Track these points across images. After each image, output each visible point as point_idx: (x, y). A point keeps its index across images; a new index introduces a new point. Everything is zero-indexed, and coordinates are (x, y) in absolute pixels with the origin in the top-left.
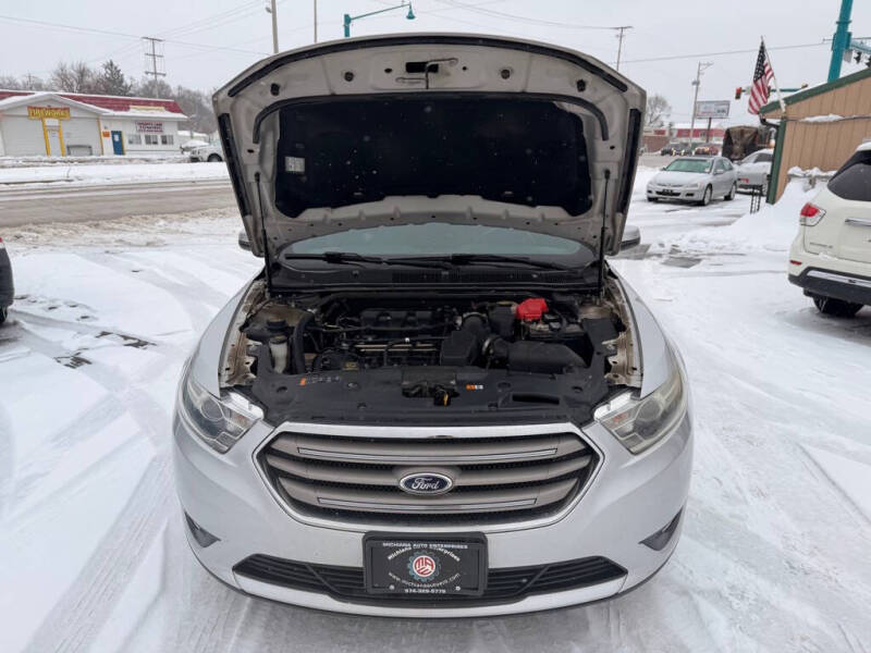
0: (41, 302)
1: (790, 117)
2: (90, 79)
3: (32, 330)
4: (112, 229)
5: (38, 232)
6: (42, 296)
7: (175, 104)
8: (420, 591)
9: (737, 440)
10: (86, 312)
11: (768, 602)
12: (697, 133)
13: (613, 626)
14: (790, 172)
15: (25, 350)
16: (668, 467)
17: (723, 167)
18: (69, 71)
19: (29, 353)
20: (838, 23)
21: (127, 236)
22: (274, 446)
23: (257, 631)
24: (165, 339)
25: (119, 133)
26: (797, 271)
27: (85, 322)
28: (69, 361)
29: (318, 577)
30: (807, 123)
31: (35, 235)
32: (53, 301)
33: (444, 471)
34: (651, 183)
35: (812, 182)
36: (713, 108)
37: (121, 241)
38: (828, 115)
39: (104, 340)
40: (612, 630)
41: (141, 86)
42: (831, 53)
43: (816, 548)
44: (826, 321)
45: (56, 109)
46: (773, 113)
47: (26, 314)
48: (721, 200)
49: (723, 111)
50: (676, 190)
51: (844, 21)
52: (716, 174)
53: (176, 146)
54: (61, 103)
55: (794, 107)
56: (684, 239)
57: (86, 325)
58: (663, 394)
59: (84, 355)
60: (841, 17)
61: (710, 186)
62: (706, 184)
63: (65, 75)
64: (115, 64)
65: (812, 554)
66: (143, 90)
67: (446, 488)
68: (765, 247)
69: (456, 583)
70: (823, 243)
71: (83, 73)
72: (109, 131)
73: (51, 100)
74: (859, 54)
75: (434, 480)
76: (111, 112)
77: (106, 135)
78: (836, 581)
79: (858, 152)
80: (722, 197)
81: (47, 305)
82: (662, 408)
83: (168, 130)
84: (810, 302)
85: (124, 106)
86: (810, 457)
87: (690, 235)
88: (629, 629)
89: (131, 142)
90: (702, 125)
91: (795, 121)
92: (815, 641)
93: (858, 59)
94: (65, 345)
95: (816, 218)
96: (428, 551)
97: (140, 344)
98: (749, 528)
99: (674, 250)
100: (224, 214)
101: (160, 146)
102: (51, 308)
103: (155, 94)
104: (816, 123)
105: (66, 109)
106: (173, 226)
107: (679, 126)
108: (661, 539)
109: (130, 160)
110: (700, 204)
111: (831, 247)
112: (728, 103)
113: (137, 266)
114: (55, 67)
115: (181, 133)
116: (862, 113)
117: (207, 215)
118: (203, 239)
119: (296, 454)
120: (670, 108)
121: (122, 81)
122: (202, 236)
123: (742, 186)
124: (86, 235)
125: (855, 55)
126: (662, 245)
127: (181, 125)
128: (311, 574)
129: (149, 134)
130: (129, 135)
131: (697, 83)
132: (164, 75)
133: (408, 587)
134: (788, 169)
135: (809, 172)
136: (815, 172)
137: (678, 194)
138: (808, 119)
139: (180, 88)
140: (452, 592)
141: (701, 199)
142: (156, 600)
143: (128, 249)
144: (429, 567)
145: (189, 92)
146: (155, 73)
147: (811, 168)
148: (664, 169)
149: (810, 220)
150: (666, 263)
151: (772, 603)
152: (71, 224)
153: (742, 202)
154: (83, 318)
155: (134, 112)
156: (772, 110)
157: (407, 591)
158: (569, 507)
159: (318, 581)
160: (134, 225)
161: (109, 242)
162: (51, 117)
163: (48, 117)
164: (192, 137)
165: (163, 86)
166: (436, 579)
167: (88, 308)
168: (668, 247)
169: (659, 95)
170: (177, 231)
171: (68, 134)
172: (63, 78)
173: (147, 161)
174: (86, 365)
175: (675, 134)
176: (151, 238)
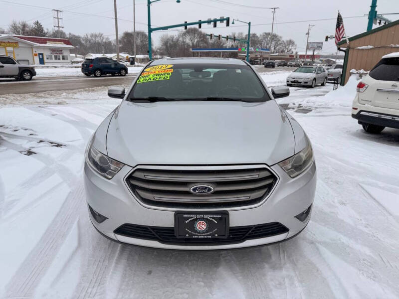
0: (11, 128)
1: (351, 47)
2: (28, 29)
3: (7, 140)
4: (42, 97)
5: (6, 98)
6: (10, 125)
7: (68, 41)
8: (200, 237)
9: (331, 183)
10: (32, 132)
11: (348, 246)
12: (308, 57)
13: (282, 256)
14: (351, 71)
15: (5, 148)
16: (306, 185)
17: (321, 71)
18: (18, 25)
19: (7, 149)
20: (371, 6)
21: (48, 100)
22: (134, 175)
23: (124, 261)
24: (70, 143)
25: (42, 54)
26: (356, 112)
27: (31, 136)
28: (26, 153)
29: (154, 233)
30: (359, 49)
31: (5, 99)
32: (16, 127)
33: (210, 184)
34: (288, 77)
35: (361, 76)
36: (315, 46)
37: (45, 102)
38: (367, 46)
39: (42, 144)
40: (282, 258)
41: (51, 33)
42: (368, 20)
43: (368, 224)
44: (368, 135)
45: (12, 43)
46: (343, 45)
47: (4, 133)
48: (320, 86)
49: (320, 47)
50: (300, 81)
51: (374, 6)
52: (317, 74)
53: (69, 61)
54: (14, 40)
55: (353, 42)
56: (304, 102)
57: (32, 138)
58: (304, 153)
59: (33, 150)
60: (372, 4)
61: (315, 79)
62: (313, 78)
63: (16, 27)
64: (39, 22)
65: (366, 227)
66: (53, 35)
67: (211, 192)
68: (340, 105)
69: (216, 233)
70: (367, 99)
71: (24, 26)
72: (37, 53)
73: (10, 38)
74: (380, 21)
75: (206, 188)
76: (38, 44)
77: (36, 55)
78: (377, 237)
79: (383, 59)
80: (320, 84)
81: (13, 129)
82: (303, 159)
83: (65, 53)
84: (361, 127)
85: (45, 41)
86: (363, 189)
87: (307, 99)
88: (289, 257)
89: (47, 59)
90: (310, 53)
91: (353, 48)
92: (369, 261)
93: (380, 23)
94: (23, 146)
95: (364, 88)
96: (203, 219)
97: (58, 145)
98: (339, 217)
99: (300, 106)
100: (93, 90)
101: (61, 60)
102: (15, 131)
103: (58, 36)
104: (362, 50)
105: (17, 43)
106: (70, 96)
107: (300, 53)
108: (304, 216)
109: (48, 67)
110: (310, 87)
111: (370, 101)
112: (322, 43)
113: (55, 113)
114: (11, 23)
115: (71, 55)
116: (382, 45)
117: (85, 91)
118: (85, 101)
119: (143, 178)
120: (296, 45)
121: (43, 31)
122: (83, 100)
123: (329, 79)
124: (29, 99)
125: (378, 21)
126: (294, 104)
127: (72, 51)
128: (150, 232)
129: (56, 55)
130: (47, 55)
131: (308, 34)
132: (63, 27)
133: (194, 235)
134: (350, 70)
135: (359, 71)
136: (362, 71)
137: (301, 83)
138: (359, 48)
139: (70, 34)
140: (213, 237)
141: (311, 84)
142: (76, 249)
143: (49, 105)
144: (203, 226)
145: (74, 36)
146: (59, 27)
147: (360, 70)
148: (294, 71)
149: (361, 90)
150: (296, 112)
151: (350, 246)
152: (22, 95)
153: (329, 86)
154: (31, 135)
155: (49, 44)
156: (343, 44)
157: (194, 237)
158: (264, 200)
159: (154, 235)
160: (51, 95)
161: (40, 102)
162: (9, 46)
163: (8, 46)
164: (76, 57)
165: (62, 34)
166: (207, 231)
167: (32, 130)
168: (297, 105)
169: (291, 39)
170: (72, 98)
171: (18, 55)
172: (15, 29)
173: (56, 67)
174: (34, 154)
175: (298, 57)
176: (60, 101)
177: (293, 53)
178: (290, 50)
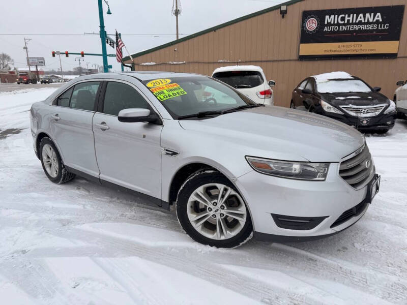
1: (135, 63)
20: (100, 27)
36: (37, 61)
38: (150, 62)
42: (101, 39)
49: (42, 62)
91: (138, 65)
104: (147, 66)
107: (20, 69)
112: (43, 59)
120: (13, 60)
131: (26, 48)
138: (143, 64)
156: (126, 60)
177: (10, 69)
178: (6, 66)
